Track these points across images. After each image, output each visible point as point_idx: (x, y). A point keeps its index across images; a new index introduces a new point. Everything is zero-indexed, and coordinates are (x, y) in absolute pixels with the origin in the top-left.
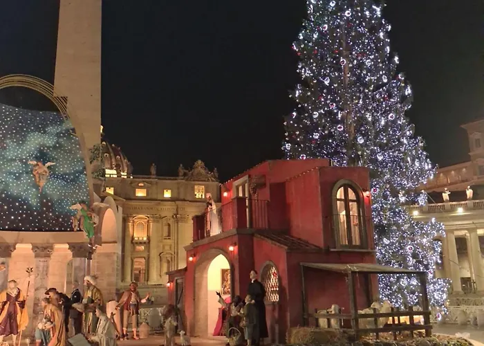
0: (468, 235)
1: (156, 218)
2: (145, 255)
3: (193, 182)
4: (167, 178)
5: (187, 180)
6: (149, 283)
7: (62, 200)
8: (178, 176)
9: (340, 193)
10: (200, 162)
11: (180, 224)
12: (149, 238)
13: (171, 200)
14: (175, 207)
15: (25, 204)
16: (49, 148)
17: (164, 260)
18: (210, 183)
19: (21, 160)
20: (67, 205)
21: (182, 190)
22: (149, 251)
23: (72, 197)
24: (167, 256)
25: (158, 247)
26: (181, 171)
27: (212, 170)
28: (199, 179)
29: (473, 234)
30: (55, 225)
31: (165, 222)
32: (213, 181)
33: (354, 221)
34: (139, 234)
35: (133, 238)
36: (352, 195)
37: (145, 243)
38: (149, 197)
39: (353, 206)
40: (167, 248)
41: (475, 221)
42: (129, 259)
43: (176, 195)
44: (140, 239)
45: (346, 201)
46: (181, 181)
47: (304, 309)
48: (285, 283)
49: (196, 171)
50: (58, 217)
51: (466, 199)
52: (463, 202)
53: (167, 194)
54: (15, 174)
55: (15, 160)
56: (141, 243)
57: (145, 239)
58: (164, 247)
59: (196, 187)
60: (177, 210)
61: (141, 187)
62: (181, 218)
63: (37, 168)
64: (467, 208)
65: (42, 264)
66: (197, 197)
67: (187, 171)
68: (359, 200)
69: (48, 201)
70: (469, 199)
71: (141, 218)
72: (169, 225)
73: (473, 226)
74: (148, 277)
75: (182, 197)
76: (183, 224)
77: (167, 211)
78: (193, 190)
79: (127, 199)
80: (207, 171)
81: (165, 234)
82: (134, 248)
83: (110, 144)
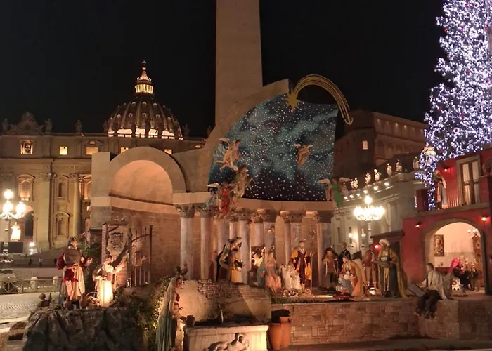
7: (311, 175)
15: (284, 179)
16: (309, 133)
19: (286, 144)
20: (315, 179)
23: (319, 173)
30: (306, 196)
50: (308, 189)
54: (279, 154)
55: (282, 143)
63: (302, 150)
65: (298, 228)
69: (300, 176)
83: (162, 105)
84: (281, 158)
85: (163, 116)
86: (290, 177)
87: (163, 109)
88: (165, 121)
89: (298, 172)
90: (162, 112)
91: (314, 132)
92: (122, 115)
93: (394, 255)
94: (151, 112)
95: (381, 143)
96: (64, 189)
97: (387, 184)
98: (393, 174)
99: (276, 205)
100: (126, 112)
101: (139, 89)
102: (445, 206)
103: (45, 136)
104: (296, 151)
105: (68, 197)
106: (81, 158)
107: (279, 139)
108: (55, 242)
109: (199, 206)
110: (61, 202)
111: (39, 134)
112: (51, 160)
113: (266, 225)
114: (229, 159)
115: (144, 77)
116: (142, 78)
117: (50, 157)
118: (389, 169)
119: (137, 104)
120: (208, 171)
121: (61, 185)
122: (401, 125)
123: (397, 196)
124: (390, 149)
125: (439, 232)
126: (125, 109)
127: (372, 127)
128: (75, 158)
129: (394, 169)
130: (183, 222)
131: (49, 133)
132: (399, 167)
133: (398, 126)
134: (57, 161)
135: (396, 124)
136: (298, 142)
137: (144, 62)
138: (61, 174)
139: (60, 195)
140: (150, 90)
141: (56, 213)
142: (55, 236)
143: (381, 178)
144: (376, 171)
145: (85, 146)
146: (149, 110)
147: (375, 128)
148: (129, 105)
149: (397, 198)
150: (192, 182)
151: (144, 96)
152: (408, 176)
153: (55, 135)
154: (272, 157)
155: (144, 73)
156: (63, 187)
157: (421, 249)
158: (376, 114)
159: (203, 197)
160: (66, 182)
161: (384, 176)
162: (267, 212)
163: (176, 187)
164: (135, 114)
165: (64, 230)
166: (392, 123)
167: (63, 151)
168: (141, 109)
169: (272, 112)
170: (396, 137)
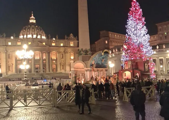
0: (156, 59)
1: (59, 52)
2: (56, 64)
3: (70, 41)
4: (62, 39)
5: (68, 40)
6: (57, 72)
7: (104, 64)
8: (65, 39)
9: (146, 64)
10: (72, 34)
11: (66, 54)
12: (57, 58)
13: (63, 46)
14: (64, 49)
17: (61, 65)
18: (75, 41)
21: (66, 43)
22: (57, 63)
24: (62, 64)
25: (59, 61)
26: (66, 37)
27: (75, 37)
28: (71, 40)
29: (158, 59)
31: (61, 54)
32: (76, 40)
33: (147, 68)
34: (54, 57)
35: (52, 59)
36: (147, 64)
37: (55, 60)
38: (56, 46)
39: (147, 66)
40: (62, 61)
41: (159, 55)
42: (51, 65)
43: (64, 45)
44: (54, 59)
45: (147, 65)
46: (66, 40)
47: (142, 78)
48: (140, 75)
49: (71, 37)
50: (103, 66)
51: (157, 49)
52: (156, 50)
53: (62, 45)
56: (54, 60)
57: (55, 59)
58: (61, 61)
59: (71, 42)
60: (65, 50)
61: (54, 43)
62: (66, 52)
64: (157, 52)
66: (71, 46)
67: (68, 37)
68: (148, 65)
70: (158, 49)
71: (54, 52)
72: (63, 54)
73: (158, 57)
74: (57, 70)
75: (66, 46)
76: (67, 54)
77: (62, 50)
78: (70, 43)
79: (50, 46)
80: (74, 37)
81: (62, 57)
82: (52, 61)
83: (39, 27)
84: (99, 61)
85: (39, 30)
86: (101, 64)
87: (39, 28)
88: (40, 32)
89: (102, 63)
90: (39, 29)
91: (105, 57)
92: (25, 30)
93: (118, 77)
94: (35, 29)
95: (111, 41)
96: (10, 56)
97: (113, 55)
98: (115, 52)
99: (98, 69)
100: (27, 29)
101: (31, 21)
102: (126, 68)
103: (3, 39)
104: (102, 60)
105: (12, 58)
106: (16, 46)
107: (99, 58)
108: (8, 73)
109: (89, 70)
110: (9, 60)
111: (1, 38)
112: (6, 47)
113: (97, 72)
114: (93, 63)
115: (33, 17)
116: (32, 17)
117: (5, 46)
118: (114, 51)
119: (30, 26)
120: (90, 64)
121: (9, 54)
122: (117, 35)
123: (116, 58)
124: (114, 43)
125: (125, 72)
126: (26, 28)
127: (108, 36)
128: (13, 46)
129: (115, 51)
130: (86, 72)
131: (5, 38)
132: (117, 50)
133: (116, 36)
134: (7, 47)
135: (116, 35)
136: (102, 58)
137: (32, 12)
138: (9, 51)
139: (9, 58)
140: (34, 21)
141: (8, 64)
142: (8, 71)
143: (112, 53)
144: (110, 51)
145: (17, 42)
146: (34, 28)
147: (109, 37)
148: (28, 27)
149: (116, 59)
150: (87, 66)
151: (32, 24)
152: (119, 53)
153: (7, 38)
154: (98, 61)
155: (32, 16)
156: (10, 55)
157: (122, 75)
158: (109, 32)
159: (89, 69)
160: (11, 53)
161: (112, 52)
162: (97, 70)
163: (85, 67)
164: (30, 30)
165: (11, 69)
166: (114, 35)
167: (10, 44)
168: (32, 28)
169: (99, 55)
170: (115, 39)
